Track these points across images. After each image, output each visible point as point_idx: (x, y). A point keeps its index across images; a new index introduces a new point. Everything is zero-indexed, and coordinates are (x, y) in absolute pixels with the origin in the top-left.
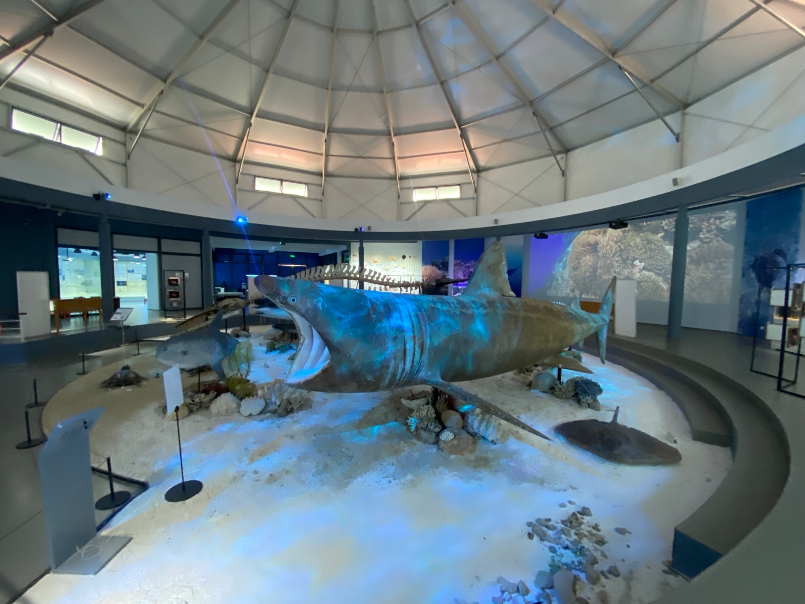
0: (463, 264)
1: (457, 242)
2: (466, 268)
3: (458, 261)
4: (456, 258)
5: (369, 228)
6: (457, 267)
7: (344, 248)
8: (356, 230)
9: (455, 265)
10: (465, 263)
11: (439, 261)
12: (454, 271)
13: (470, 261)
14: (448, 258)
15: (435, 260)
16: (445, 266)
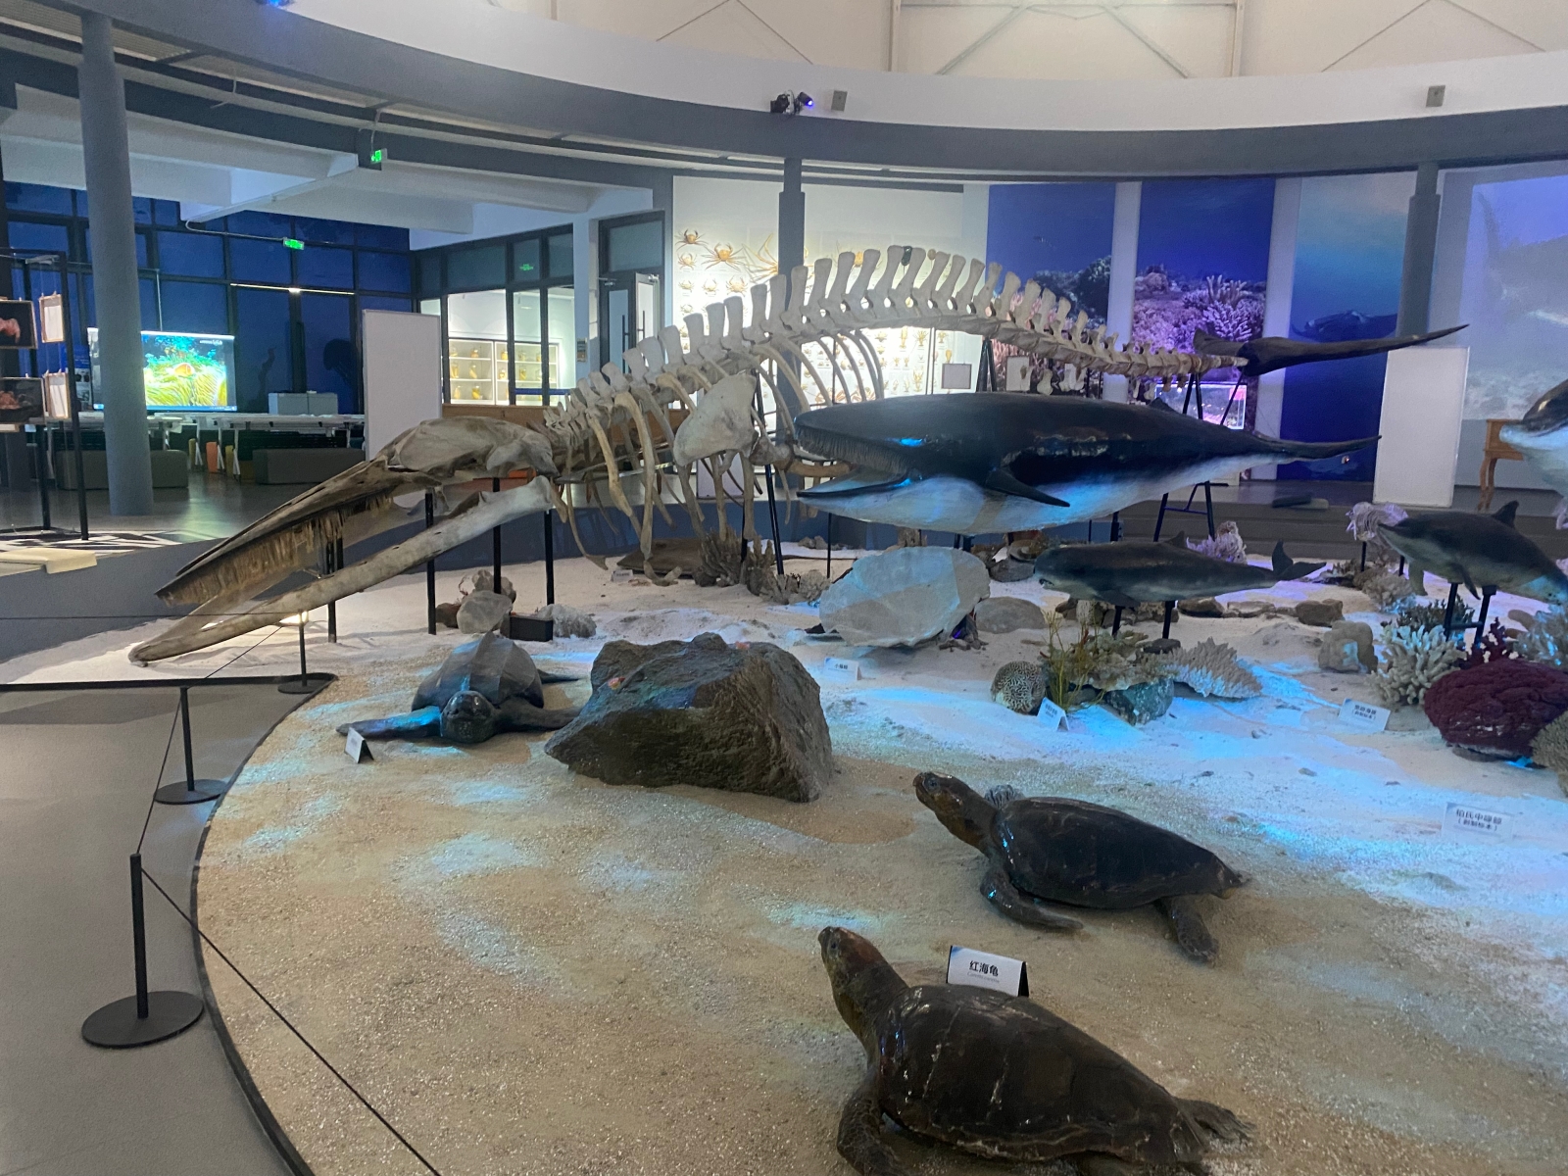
0: (1174, 287)
1: (1154, 190)
2: (1187, 307)
3: (1156, 278)
4: (1145, 263)
5: (839, 100)
6: (1147, 303)
7: (639, 200)
8: (779, 104)
9: (1139, 296)
10: (1185, 289)
11: (1066, 276)
12: (1136, 318)
13: (1210, 281)
14: (1108, 262)
15: (1047, 273)
16: (1093, 298)
